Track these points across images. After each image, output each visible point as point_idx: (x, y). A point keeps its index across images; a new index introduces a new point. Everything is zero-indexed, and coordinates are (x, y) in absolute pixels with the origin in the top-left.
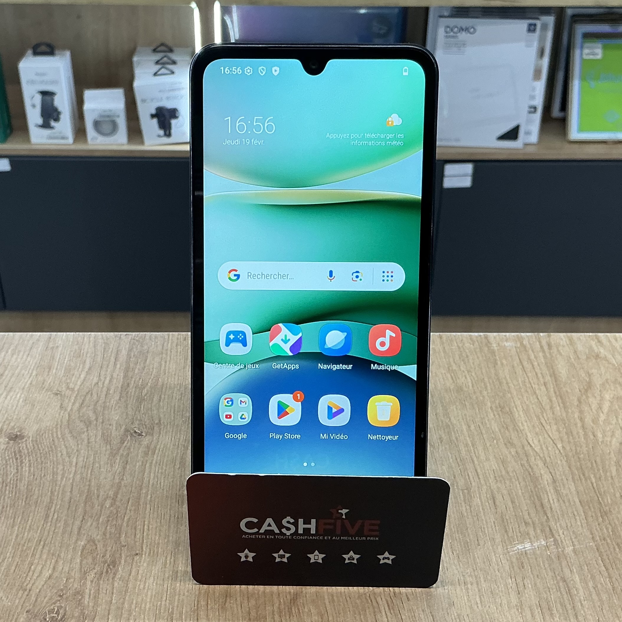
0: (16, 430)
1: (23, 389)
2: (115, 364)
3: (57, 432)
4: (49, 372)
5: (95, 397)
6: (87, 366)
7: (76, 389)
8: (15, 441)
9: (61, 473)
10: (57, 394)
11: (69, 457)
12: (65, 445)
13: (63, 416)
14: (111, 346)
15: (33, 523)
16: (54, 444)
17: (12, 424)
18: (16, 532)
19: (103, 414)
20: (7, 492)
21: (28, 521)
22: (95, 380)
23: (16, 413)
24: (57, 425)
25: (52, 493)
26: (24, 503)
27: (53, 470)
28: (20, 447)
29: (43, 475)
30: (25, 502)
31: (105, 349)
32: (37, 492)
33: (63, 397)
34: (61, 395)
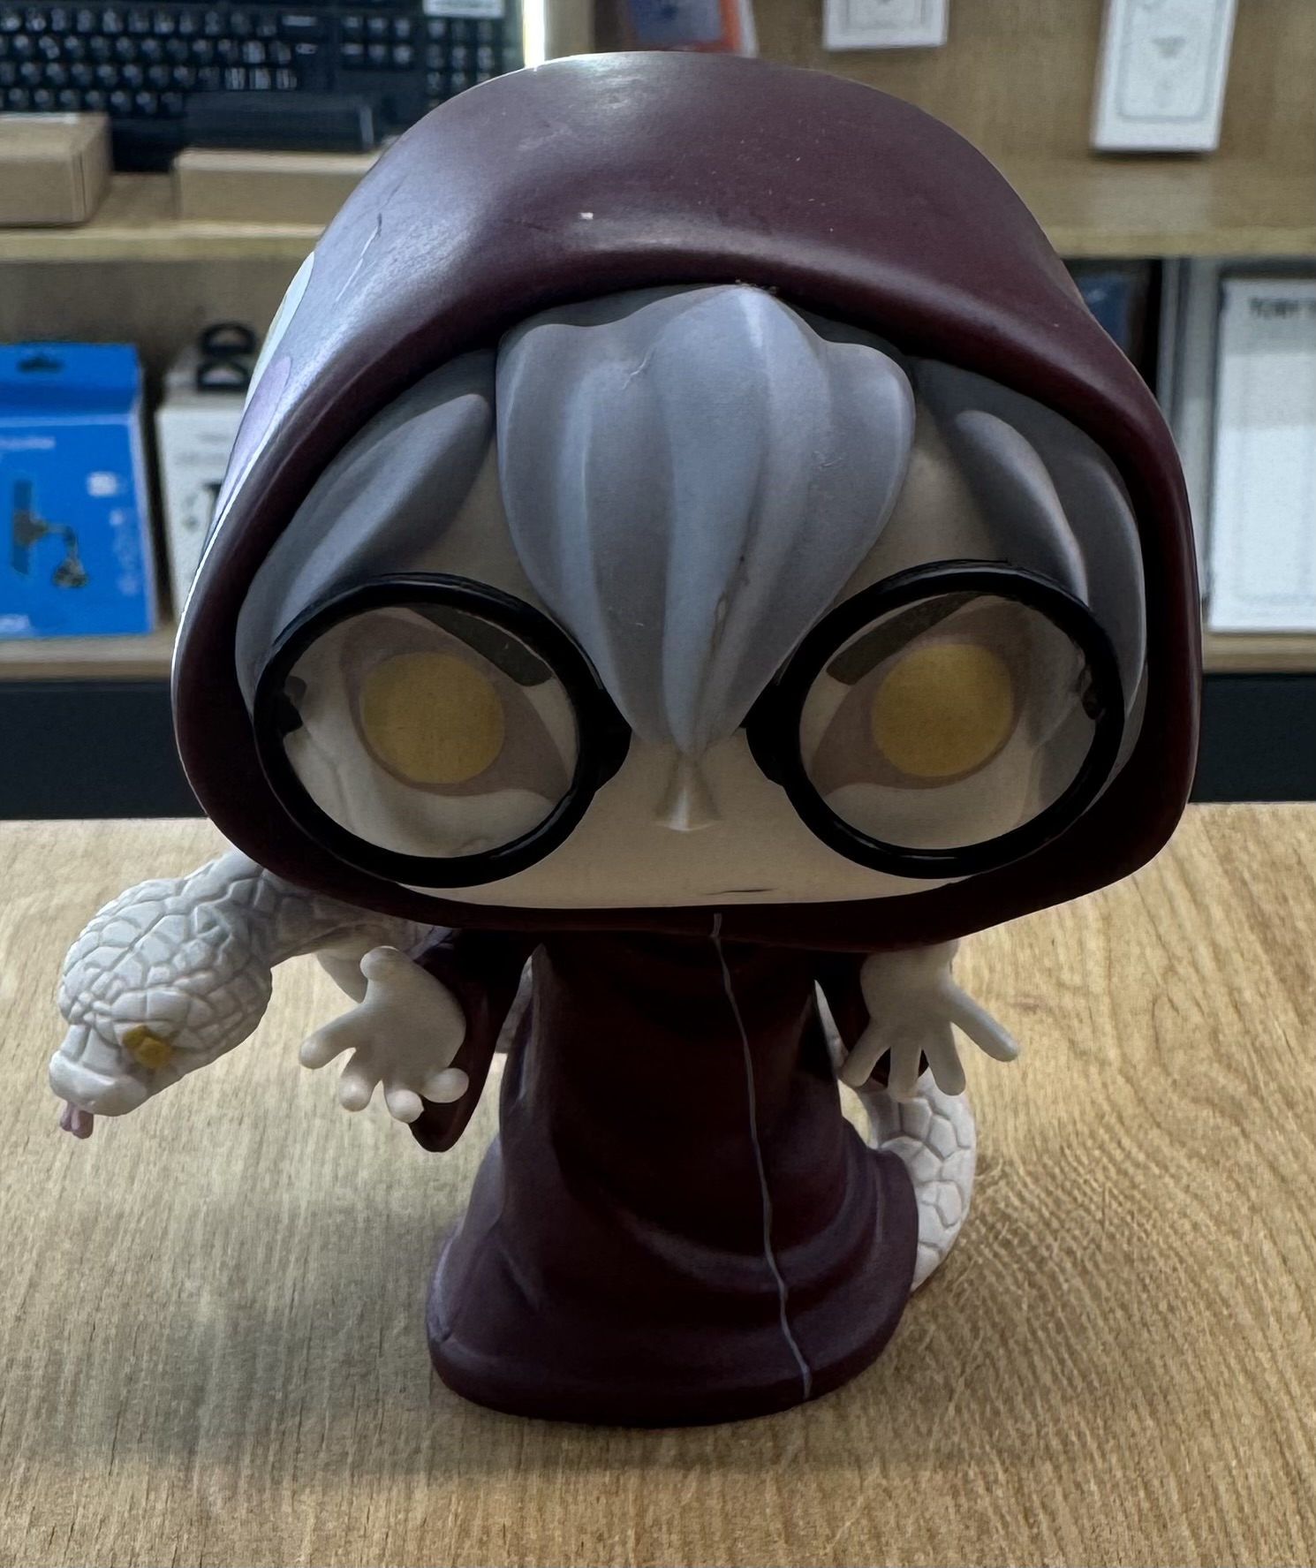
3: (1119, 1144)
5: (1196, 1018)
9: (1239, 1296)
10: (1029, 1009)
11: (1236, 1234)
12: (1187, 1189)
13: (1105, 1085)
15: (1247, 1509)
16: (1134, 1186)
18: (1191, 1544)
19: (1271, 1074)
20: (1047, 1378)
21: (1217, 1497)
22: (1156, 958)
24: (1100, 1116)
25: (1245, 1371)
26: (1150, 1422)
27: (1198, 1285)
28: (994, 1202)
29: (1163, 1306)
30: (1153, 1413)
32: (1181, 1377)
33: (1060, 1018)
34: (1050, 1011)
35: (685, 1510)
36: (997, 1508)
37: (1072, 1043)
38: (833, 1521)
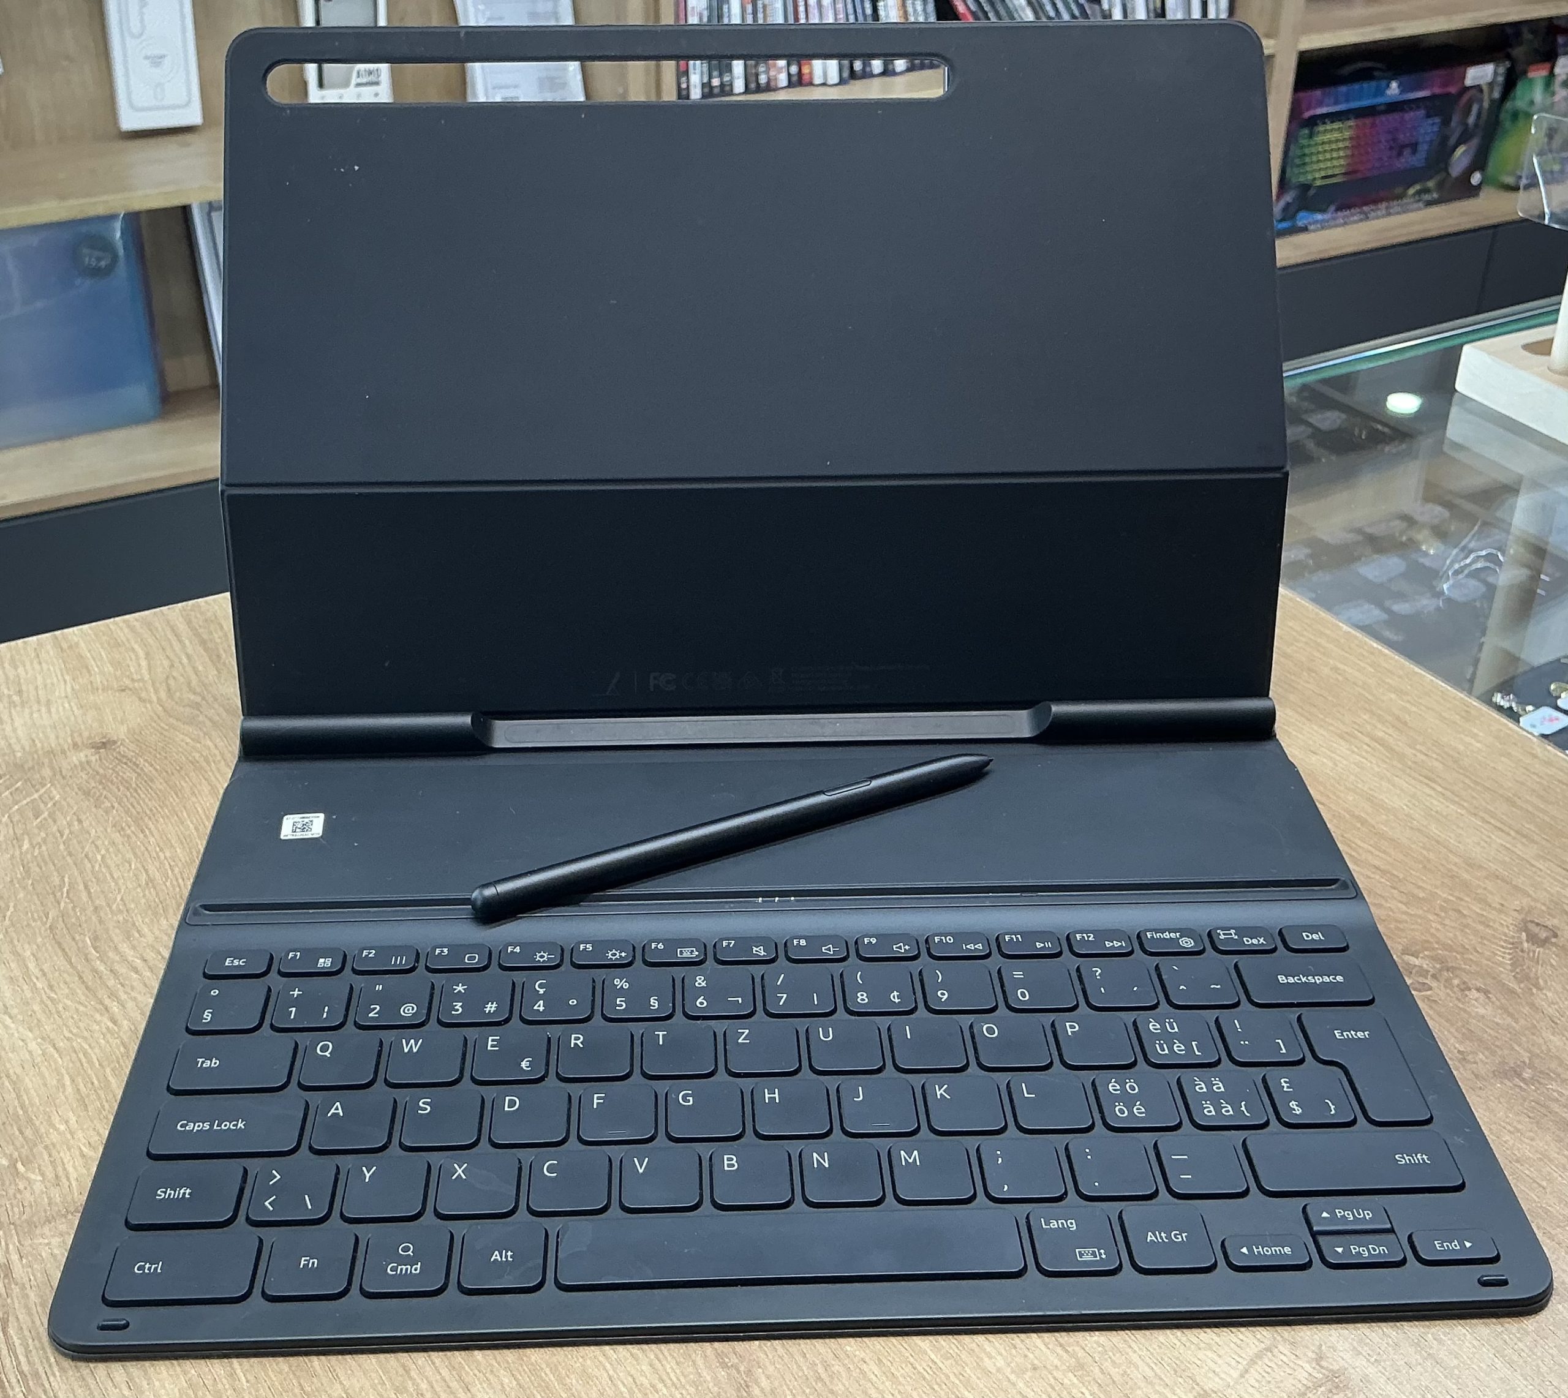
0: (97, 739)
1: (67, 697)
2: (180, 641)
3: (159, 725)
4: (89, 672)
5: (182, 680)
6: (141, 654)
7: (147, 677)
8: (105, 748)
10: (123, 690)
12: (182, 733)
13: (152, 709)
14: (157, 624)
16: (166, 737)
17: (86, 734)
18: (191, 825)
19: (209, 692)
20: (143, 796)
22: (166, 663)
23: (81, 722)
24: (152, 718)
25: (206, 779)
28: (119, 753)
30: (177, 796)
31: (151, 630)
33: (135, 691)
34: (130, 690)
35: (36, 857)
36: (133, 832)
37: (140, 699)
38: (83, 848)
